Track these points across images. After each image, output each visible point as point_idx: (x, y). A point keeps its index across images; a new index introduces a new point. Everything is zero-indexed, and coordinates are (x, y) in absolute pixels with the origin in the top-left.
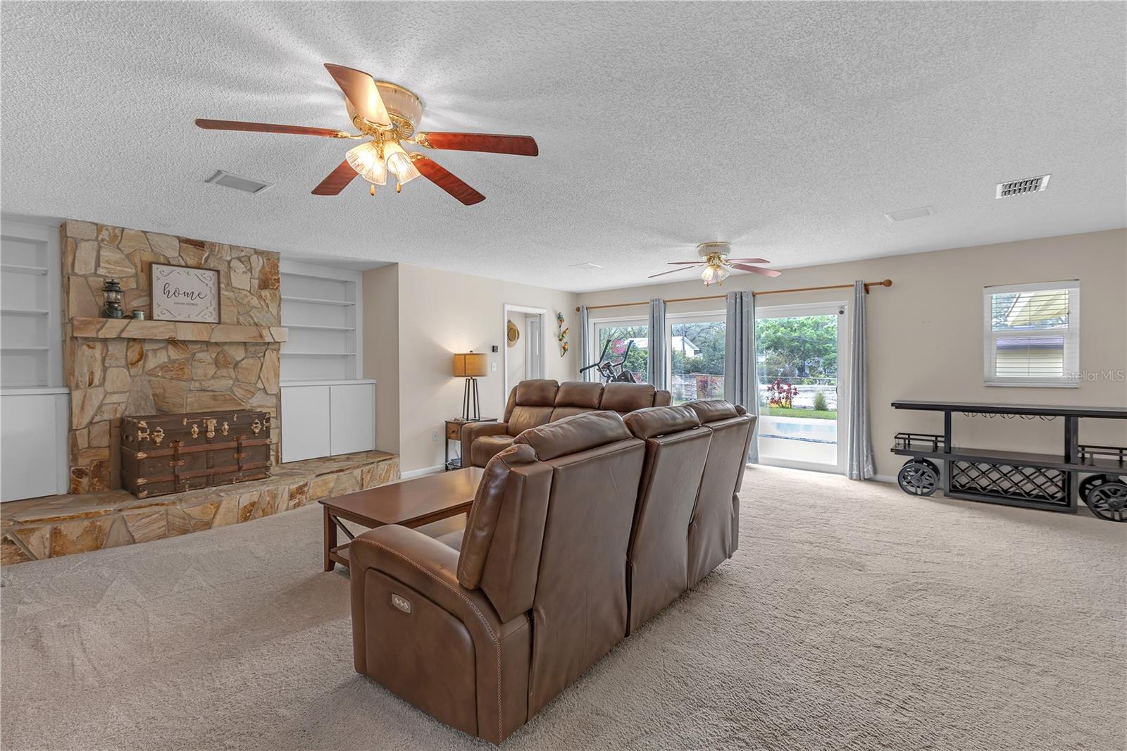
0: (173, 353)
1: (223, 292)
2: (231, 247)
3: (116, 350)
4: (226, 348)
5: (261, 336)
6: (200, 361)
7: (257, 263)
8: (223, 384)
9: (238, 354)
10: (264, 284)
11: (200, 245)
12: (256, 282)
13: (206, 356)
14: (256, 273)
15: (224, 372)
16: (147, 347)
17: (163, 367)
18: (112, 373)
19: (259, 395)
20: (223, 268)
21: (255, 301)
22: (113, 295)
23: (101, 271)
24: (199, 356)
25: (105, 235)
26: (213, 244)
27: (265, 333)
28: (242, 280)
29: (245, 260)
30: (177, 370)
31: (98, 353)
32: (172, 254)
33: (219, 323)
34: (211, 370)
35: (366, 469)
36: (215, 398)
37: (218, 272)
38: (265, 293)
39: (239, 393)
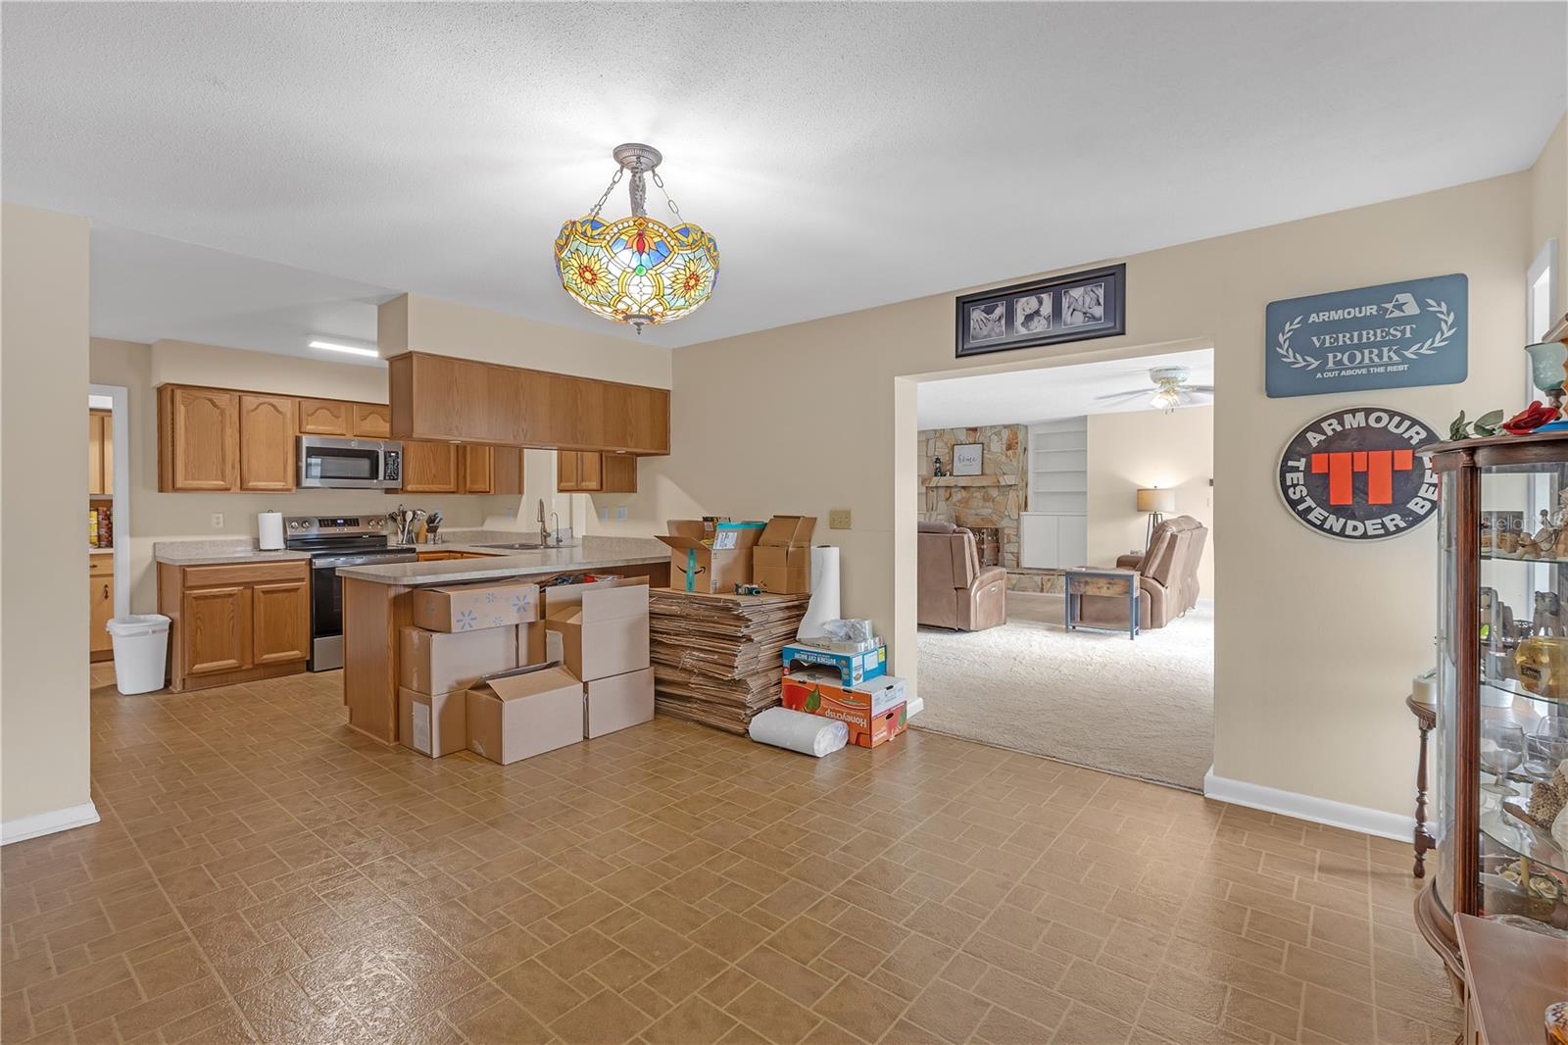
0: (964, 493)
1: (986, 456)
2: (991, 427)
3: (942, 492)
4: (989, 489)
5: (998, 482)
6: (975, 497)
7: (1005, 434)
8: (986, 512)
9: (994, 493)
10: (1009, 447)
11: (975, 430)
12: (1004, 447)
13: (978, 495)
14: (1004, 440)
15: (987, 504)
16: (953, 490)
17: (959, 501)
18: (940, 503)
19: (1006, 519)
20: (986, 442)
21: (1004, 458)
22: (938, 465)
23: (936, 453)
24: (975, 495)
25: (938, 435)
26: (981, 428)
27: (1001, 479)
28: (997, 447)
29: (998, 434)
30: (965, 502)
31: (935, 493)
32: (963, 438)
33: (982, 474)
34: (981, 503)
35: (1046, 578)
36: (983, 520)
37: (982, 444)
38: (1010, 452)
39: (995, 518)
